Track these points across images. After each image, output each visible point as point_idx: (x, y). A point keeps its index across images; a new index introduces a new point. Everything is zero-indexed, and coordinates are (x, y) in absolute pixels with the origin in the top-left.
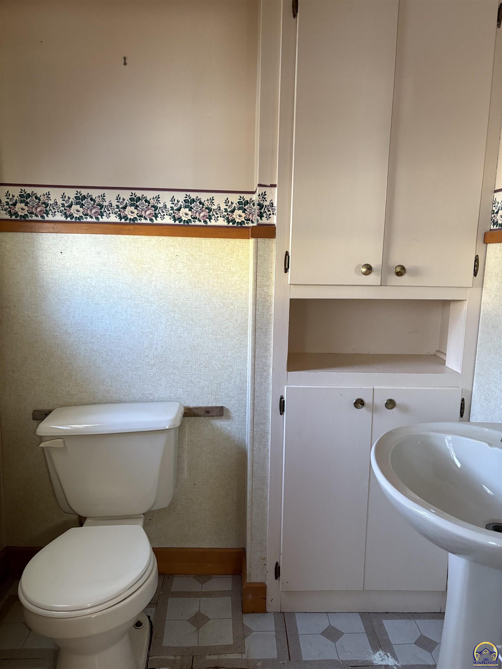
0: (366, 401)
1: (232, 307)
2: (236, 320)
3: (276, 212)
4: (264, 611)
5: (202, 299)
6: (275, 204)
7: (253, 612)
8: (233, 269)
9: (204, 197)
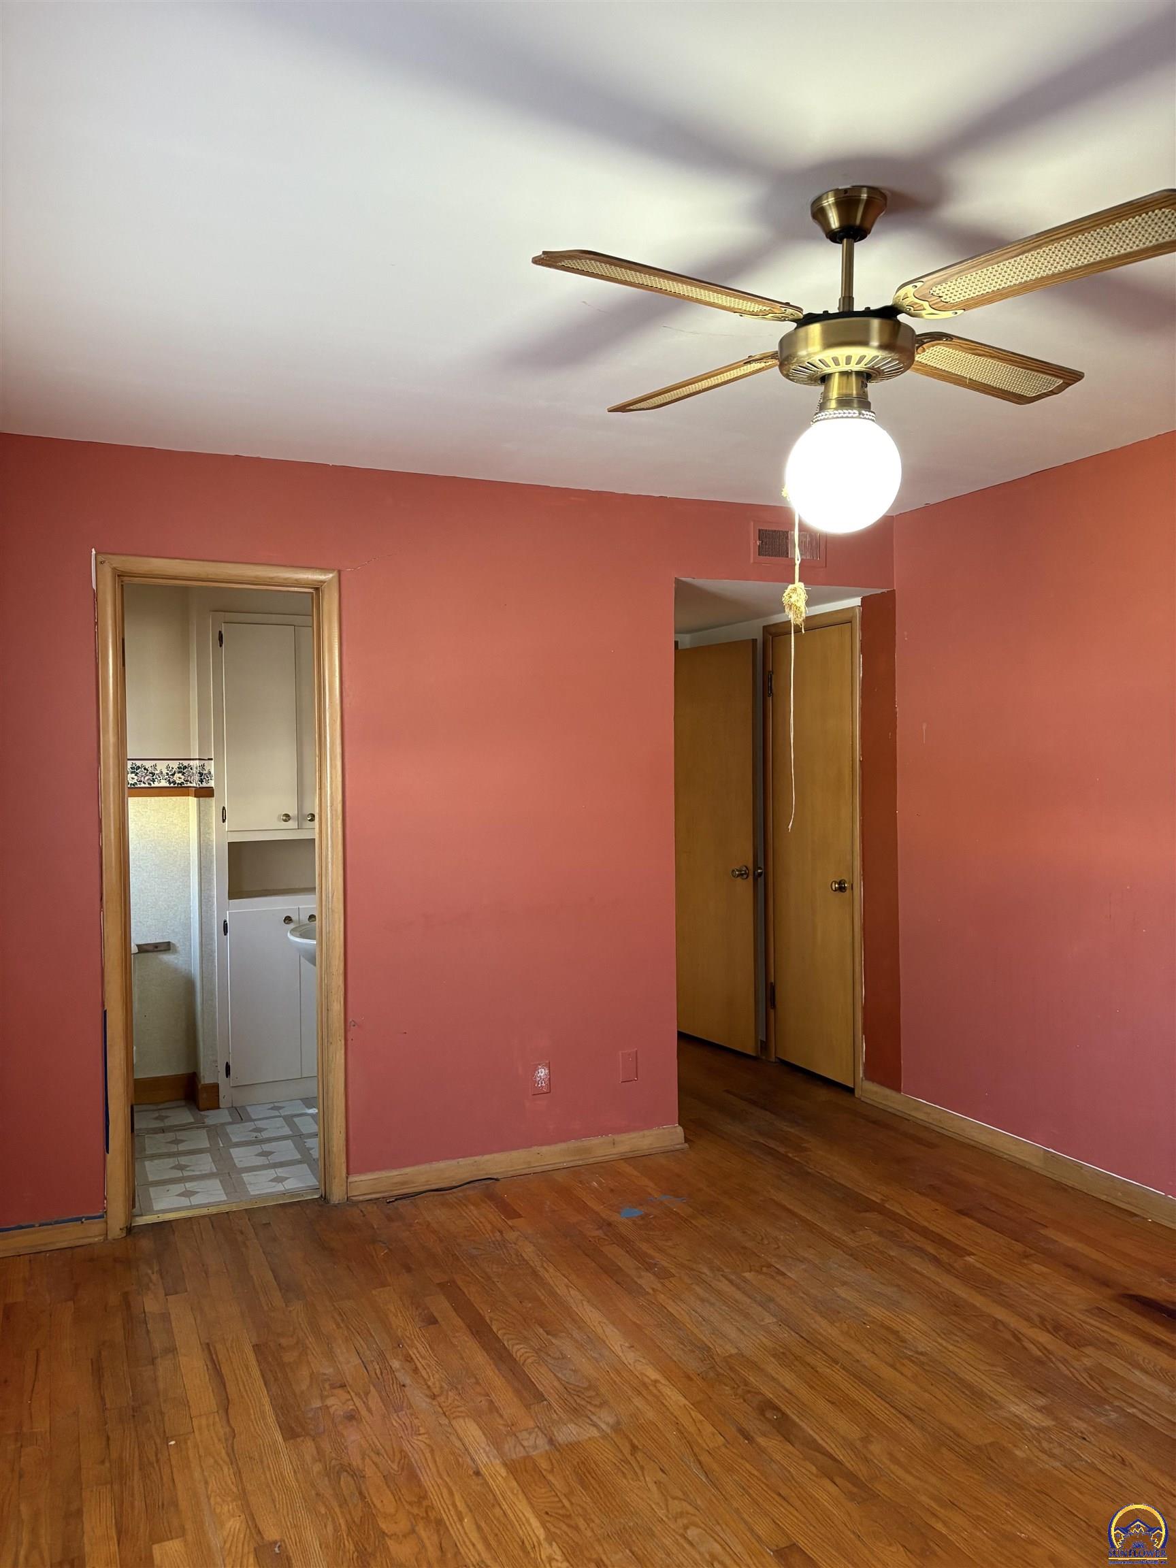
0: (293, 918)
1: (175, 853)
2: (180, 865)
3: (213, 778)
4: (218, 1108)
5: (149, 848)
6: (213, 772)
7: (208, 1110)
8: (175, 821)
9: (148, 764)
